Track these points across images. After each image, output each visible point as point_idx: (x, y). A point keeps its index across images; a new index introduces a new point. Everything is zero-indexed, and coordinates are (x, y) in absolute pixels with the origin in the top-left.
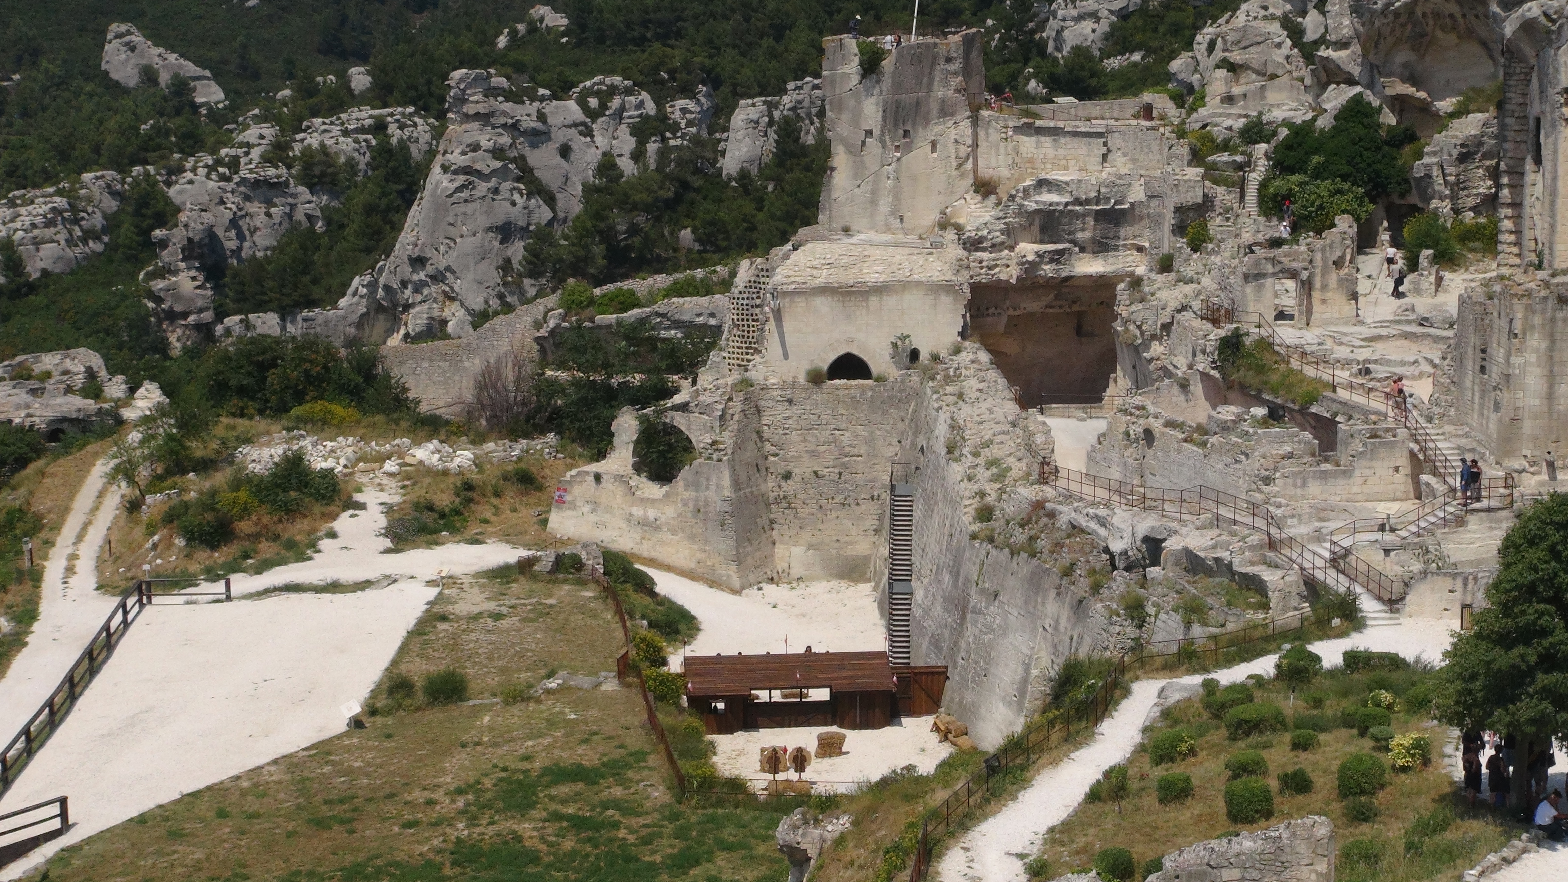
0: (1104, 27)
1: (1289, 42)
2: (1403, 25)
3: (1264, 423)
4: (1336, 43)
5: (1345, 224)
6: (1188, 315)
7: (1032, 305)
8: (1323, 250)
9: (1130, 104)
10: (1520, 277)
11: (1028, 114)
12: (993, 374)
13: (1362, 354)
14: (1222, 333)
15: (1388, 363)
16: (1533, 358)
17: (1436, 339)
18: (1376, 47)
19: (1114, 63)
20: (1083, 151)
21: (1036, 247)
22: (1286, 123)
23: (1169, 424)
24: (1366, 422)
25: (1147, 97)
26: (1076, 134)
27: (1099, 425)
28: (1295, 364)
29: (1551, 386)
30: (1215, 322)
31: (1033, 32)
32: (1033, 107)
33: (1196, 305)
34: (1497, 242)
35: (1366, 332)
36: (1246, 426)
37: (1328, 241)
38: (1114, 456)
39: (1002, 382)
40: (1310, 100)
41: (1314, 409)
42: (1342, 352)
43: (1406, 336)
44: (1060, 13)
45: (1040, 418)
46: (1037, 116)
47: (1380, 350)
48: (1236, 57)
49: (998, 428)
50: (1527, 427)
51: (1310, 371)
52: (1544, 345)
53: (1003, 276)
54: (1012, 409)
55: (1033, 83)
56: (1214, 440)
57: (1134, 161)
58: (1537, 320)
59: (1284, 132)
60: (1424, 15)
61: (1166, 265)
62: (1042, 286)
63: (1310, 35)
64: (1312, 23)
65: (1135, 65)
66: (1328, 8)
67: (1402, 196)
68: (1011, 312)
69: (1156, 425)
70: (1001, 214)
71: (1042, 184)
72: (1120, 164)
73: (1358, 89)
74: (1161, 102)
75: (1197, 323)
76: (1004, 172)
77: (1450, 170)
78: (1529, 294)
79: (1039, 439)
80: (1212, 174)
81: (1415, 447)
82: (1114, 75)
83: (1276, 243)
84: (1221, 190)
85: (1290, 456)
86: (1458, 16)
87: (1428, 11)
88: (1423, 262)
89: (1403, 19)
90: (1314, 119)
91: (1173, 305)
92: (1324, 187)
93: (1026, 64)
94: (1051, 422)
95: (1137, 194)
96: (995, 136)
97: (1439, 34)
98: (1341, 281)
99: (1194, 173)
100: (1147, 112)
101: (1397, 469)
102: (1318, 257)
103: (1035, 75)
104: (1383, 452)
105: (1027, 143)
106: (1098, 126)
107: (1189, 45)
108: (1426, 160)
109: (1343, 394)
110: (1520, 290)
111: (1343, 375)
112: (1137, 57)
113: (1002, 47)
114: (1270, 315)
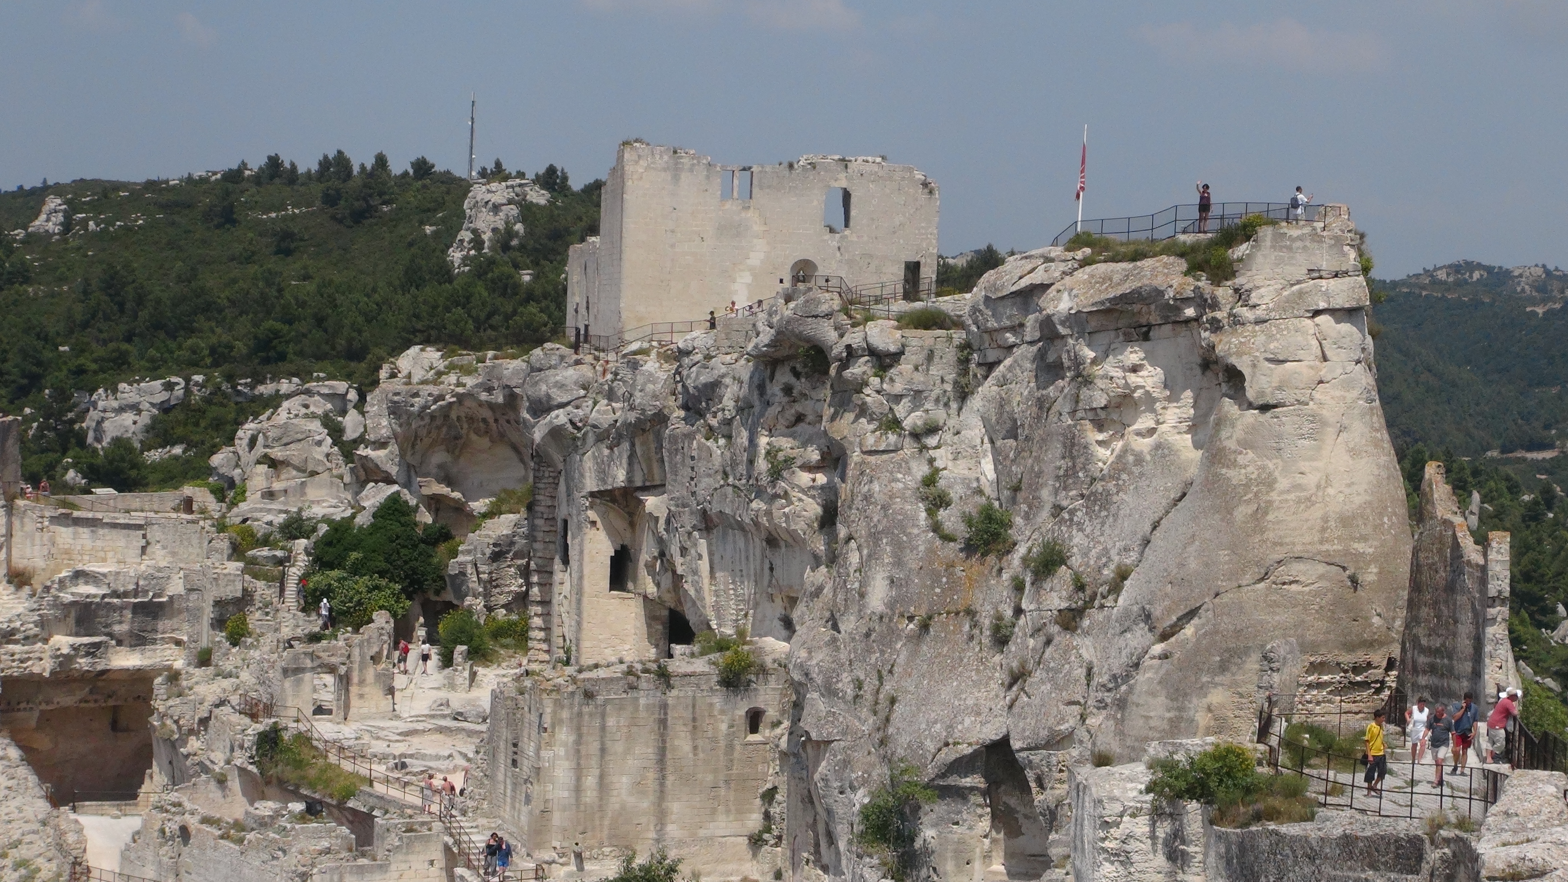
0: (145, 419)
1: (329, 440)
2: (439, 428)
3: (302, 818)
4: (374, 443)
5: (382, 620)
6: (226, 709)
7: (66, 700)
8: (361, 645)
9: (171, 497)
10: (549, 672)
11: (65, 504)
12: (23, 771)
13: (399, 749)
14: (260, 727)
15: (424, 757)
16: (562, 752)
17: (470, 733)
18: (413, 446)
19: (155, 455)
20: (122, 543)
21: (72, 640)
22: (326, 519)
23: (206, 820)
24: (402, 815)
25: (188, 490)
26: (114, 526)
27: (131, 823)
28: (333, 758)
29: (578, 779)
30: (254, 717)
31: (72, 422)
32: (71, 498)
33: (235, 699)
34: (527, 639)
35: (402, 726)
36: (283, 822)
37: (366, 637)
38: (149, 854)
39: (33, 779)
40: (350, 497)
41: (351, 804)
42: (379, 747)
43: (441, 730)
44: (101, 404)
45: (73, 816)
46: (74, 506)
47: (416, 744)
48: (277, 453)
49: (27, 827)
50: (557, 819)
51: (347, 766)
52: (572, 738)
53: (36, 670)
54: (42, 807)
55: (71, 474)
56: (251, 836)
57: (174, 554)
58: (565, 714)
59: (323, 528)
60: (459, 418)
61: (204, 659)
62: (75, 680)
63: (350, 434)
64: (351, 422)
65: (176, 458)
66: (367, 408)
67: (437, 593)
68: (43, 707)
69: (193, 822)
70: (35, 606)
71: (79, 575)
72: (159, 557)
73: (396, 488)
74: (202, 496)
75: (236, 718)
76: (39, 563)
77: (483, 568)
78: (557, 689)
79: (71, 838)
80: (252, 568)
81: (450, 841)
82: (155, 467)
83: (314, 638)
84: (260, 584)
85: (328, 851)
86: (491, 421)
87: (463, 415)
88: (458, 658)
89: (439, 422)
90: (353, 516)
91: (211, 699)
92: (363, 582)
93: (64, 453)
94: (86, 820)
95: (176, 587)
96: (30, 526)
97: (474, 437)
98: (378, 676)
99: (234, 567)
100: (187, 505)
101: (432, 863)
102: (356, 652)
103: (74, 465)
104: (418, 847)
105: (64, 534)
106: (137, 518)
107: (230, 440)
108: (461, 558)
109: (379, 788)
110: (548, 685)
111: (379, 769)
112: (178, 450)
113: (39, 436)
114: (308, 710)
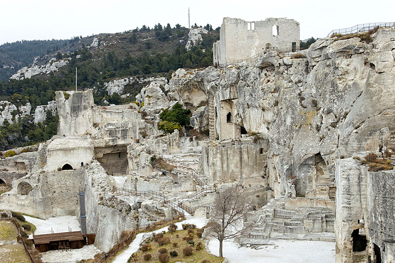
0: (120, 88)
1: (162, 91)
3: (161, 176)
4: (172, 91)
5: (176, 131)
6: (143, 152)
7: (108, 151)
8: (172, 137)
9: (127, 106)
10: (214, 142)
11: (104, 108)
12: (101, 167)
13: (182, 160)
14: (151, 156)
15: (188, 161)
16: (218, 159)
17: (198, 156)
18: (180, 92)
19: (123, 96)
20: (117, 116)
21: (108, 138)
22: (162, 109)
23: (141, 177)
24: (184, 174)
25: (131, 104)
26: (115, 113)
27: (126, 178)
28: (168, 162)
29: (222, 165)
30: (150, 154)
31: (104, 89)
32: (105, 107)
33: (145, 150)
34: (209, 134)
35: (183, 155)
36: (158, 177)
37: (173, 135)
38: (129, 184)
39: (103, 169)
40: (167, 104)
41: (172, 172)
42: (178, 160)
43: (190, 155)
44: (110, 85)
45: (112, 177)
46: (106, 109)
47: (186, 159)
48: (150, 95)
49: (103, 179)
50: (218, 174)
51: (171, 164)
52: (221, 156)
53: (101, 145)
54: (106, 175)
55: (105, 101)
56: (151, 180)
57: (129, 118)
58: (219, 151)
59: (162, 111)
60: (190, 85)
61: (138, 141)
62: (110, 147)
63: (166, 90)
64: (166, 87)
65: (128, 97)
66: (169, 83)
67: (188, 125)
68: (104, 153)
69: (138, 177)
70: (100, 131)
71: (108, 124)
72: (126, 119)
73: (177, 101)
74: (134, 105)
75: (146, 154)
76: (100, 122)
77: (198, 119)
78: (216, 145)
79: (112, 181)
80: (147, 121)
81: (195, 180)
82: (123, 99)
83: (162, 136)
84: (149, 124)
85: (168, 182)
86: (198, 85)
88: (194, 139)
89: (186, 86)
90: (168, 108)
91: (140, 150)
92: (171, 124)
93: (103, 97)
94: (115, 177)
95: (130, 126)
96: (97, 114)
97: (194, 89)
98: (176, 144)
99: (143, 121)
100: (131, 107)
101: (191, 185)
102: (171, 138)
103: (106, 99)
104: (188, 181)
105: (105, 115)
106: (120, 111)
107: (140, 92)
108: (193, 117)
109: (178, 169)
110: (214, 145)
111: (178, 164)
112: (128, 95)
113: (97, 93)
114: (161, 152)
